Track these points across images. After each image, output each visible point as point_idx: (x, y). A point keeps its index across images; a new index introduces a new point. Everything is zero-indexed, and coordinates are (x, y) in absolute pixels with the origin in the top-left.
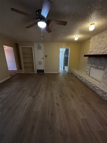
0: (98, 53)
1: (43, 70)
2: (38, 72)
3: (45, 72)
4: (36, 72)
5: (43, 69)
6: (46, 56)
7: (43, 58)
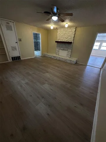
0: (63, 41)
1: (20, 57)
2: (13, 60)
3: (21, 59)
4: (10, 60)
5: (18, 56)
6: (20, 40)
7: (16, 43)
